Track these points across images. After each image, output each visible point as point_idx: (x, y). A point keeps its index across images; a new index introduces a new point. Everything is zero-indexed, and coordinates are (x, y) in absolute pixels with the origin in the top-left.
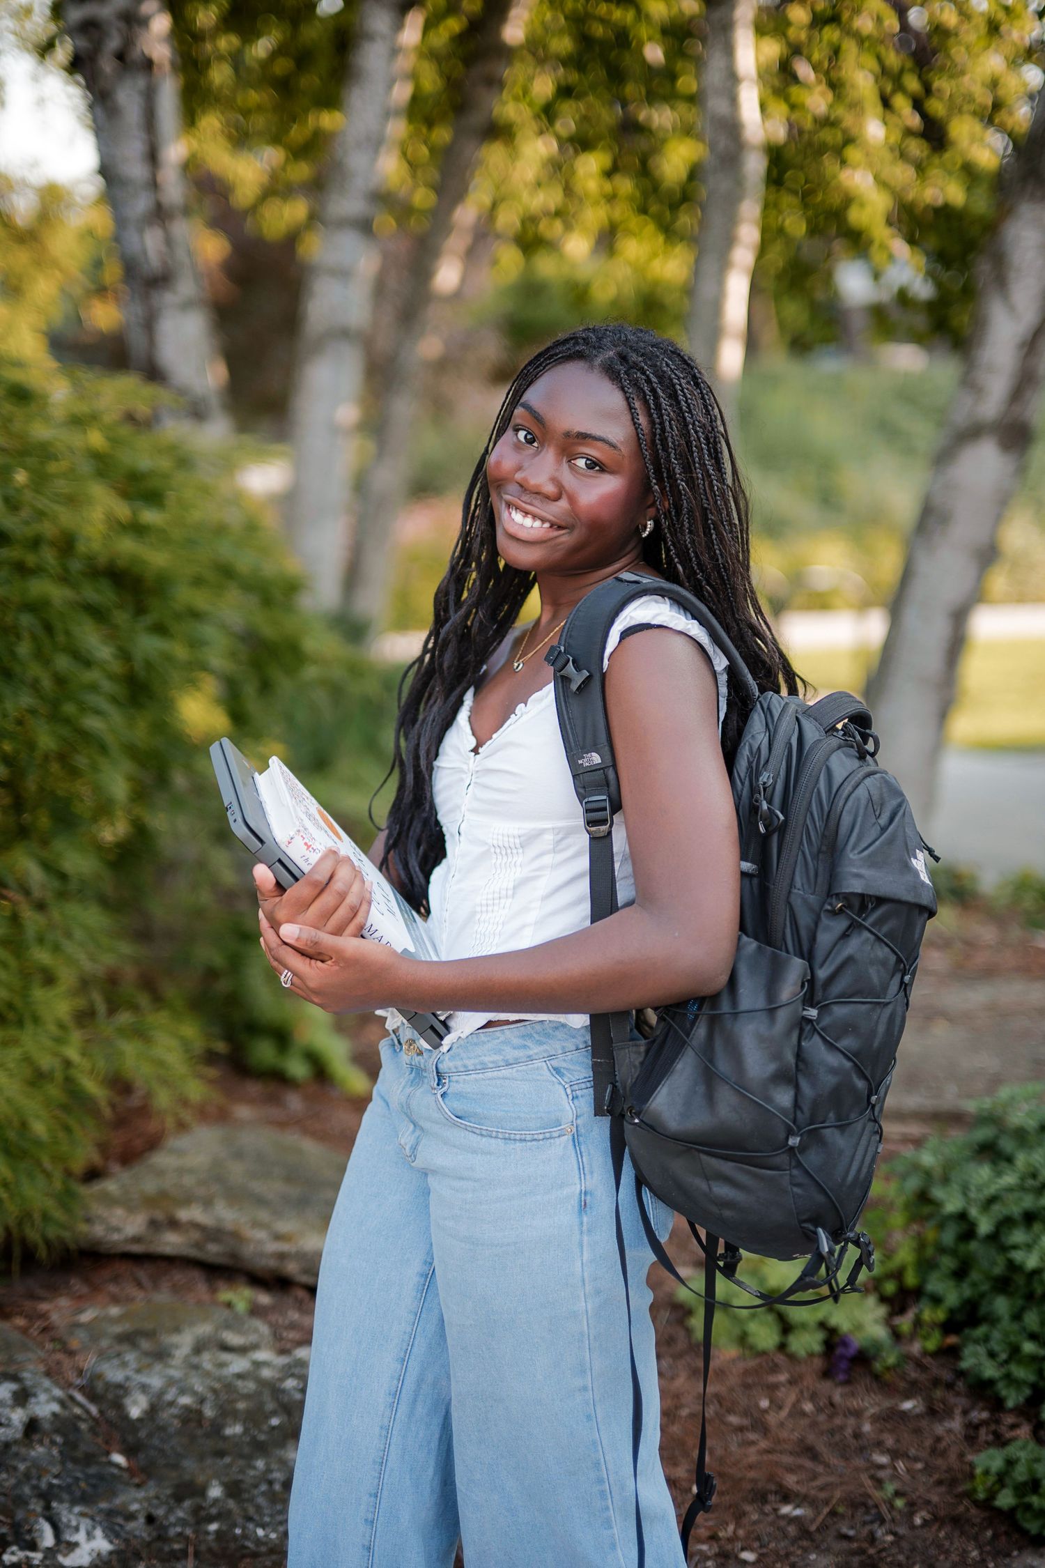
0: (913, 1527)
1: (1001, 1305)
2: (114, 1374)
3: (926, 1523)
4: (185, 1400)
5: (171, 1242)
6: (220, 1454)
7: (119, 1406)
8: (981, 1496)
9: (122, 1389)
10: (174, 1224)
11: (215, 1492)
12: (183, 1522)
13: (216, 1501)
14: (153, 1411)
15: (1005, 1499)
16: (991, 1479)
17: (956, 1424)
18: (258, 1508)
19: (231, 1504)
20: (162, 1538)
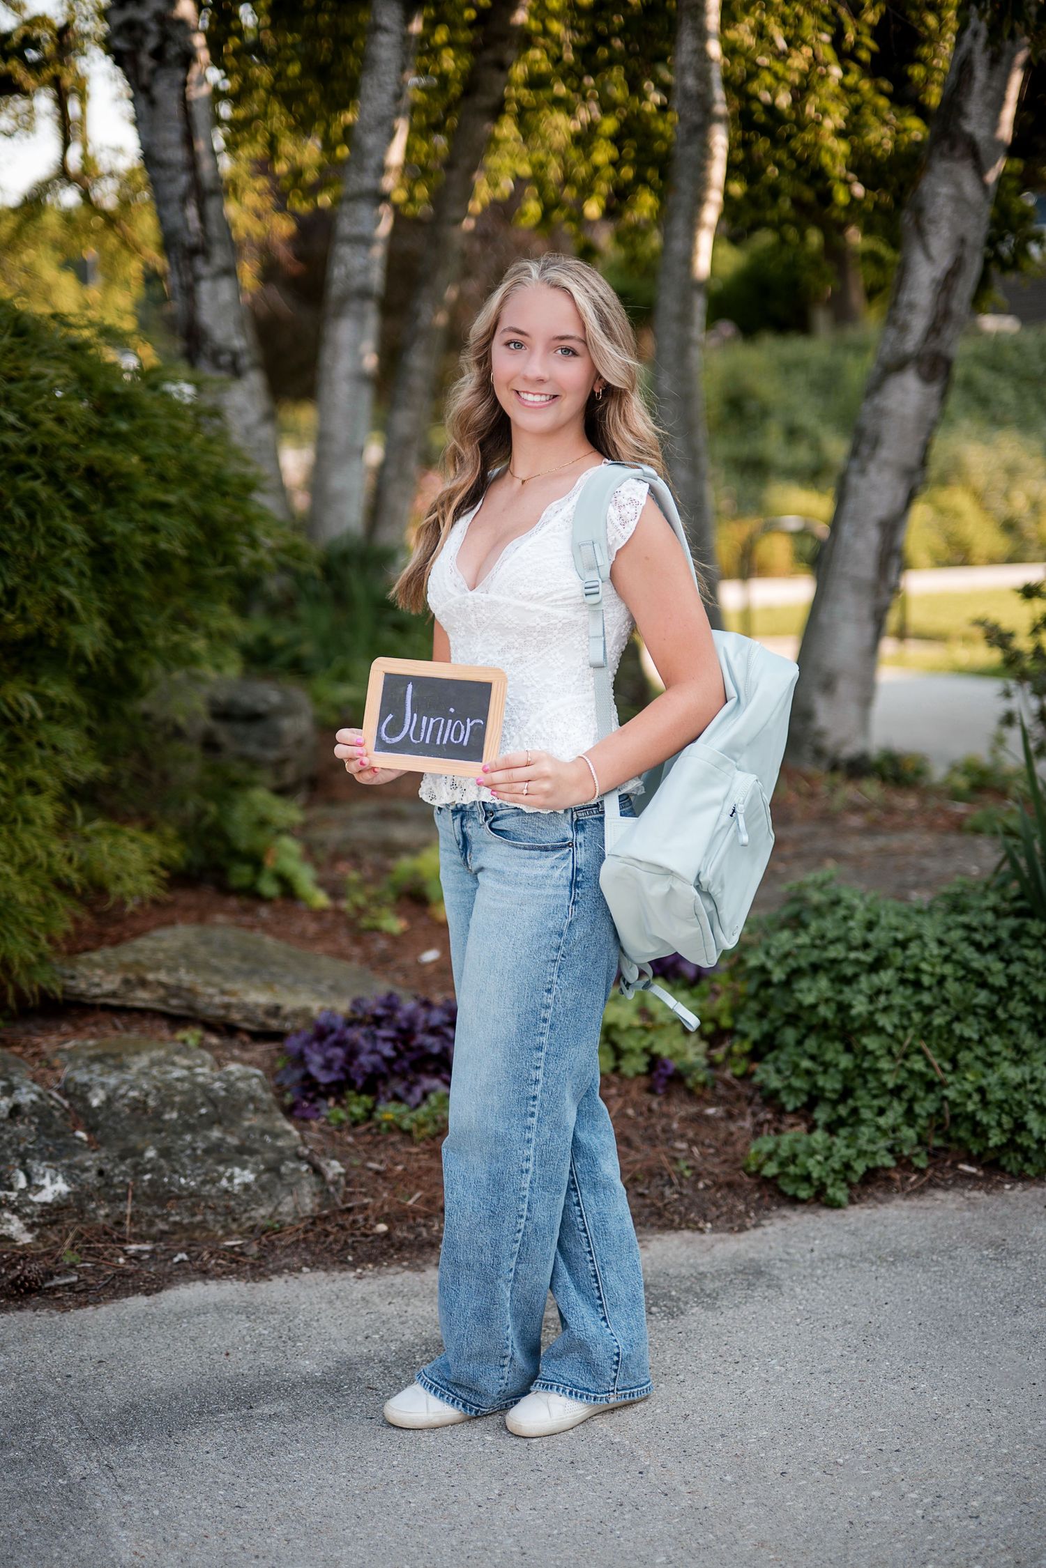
0: (696, 1189)
1: (790, 1035)
2: (82, 1077)
3: (707, 1187)
4: (133, 1094)
5: (142, 997)
6: (159, 1131)
7: (85, 1100)
8: (753, 1168)
9: (87, 1087)
10: (143, 983)
11: (151, 1153)
12: (125, 1174)
13: (150, 1160)
14: (109, 1101)
15: (771, 1169)
16: (762, 1158)
17: (748, 1123)
18: (183, 1166)
19: (162, 1162)
20: (109, 1185)
